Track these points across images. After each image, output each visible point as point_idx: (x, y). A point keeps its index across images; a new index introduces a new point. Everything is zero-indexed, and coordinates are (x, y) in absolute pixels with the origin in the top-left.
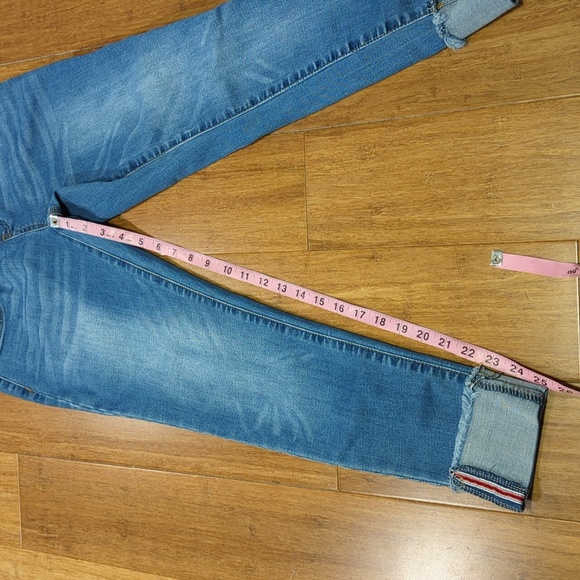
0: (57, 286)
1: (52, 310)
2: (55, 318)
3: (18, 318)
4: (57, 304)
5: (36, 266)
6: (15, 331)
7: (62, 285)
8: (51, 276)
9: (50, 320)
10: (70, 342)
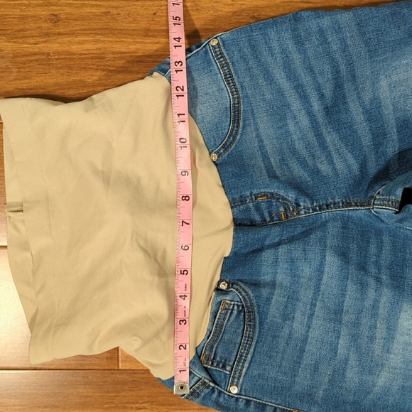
0: (371, 281)
1: (360, 311)
2: (365, 321)
3: (284, 320)
4: (368, 303)
5: (343, 255)
6: (275, 337)
7: (378, 280)
8: (362, 268)
9: (356, 324)
10: (388, 351)
